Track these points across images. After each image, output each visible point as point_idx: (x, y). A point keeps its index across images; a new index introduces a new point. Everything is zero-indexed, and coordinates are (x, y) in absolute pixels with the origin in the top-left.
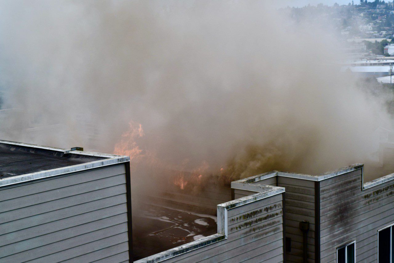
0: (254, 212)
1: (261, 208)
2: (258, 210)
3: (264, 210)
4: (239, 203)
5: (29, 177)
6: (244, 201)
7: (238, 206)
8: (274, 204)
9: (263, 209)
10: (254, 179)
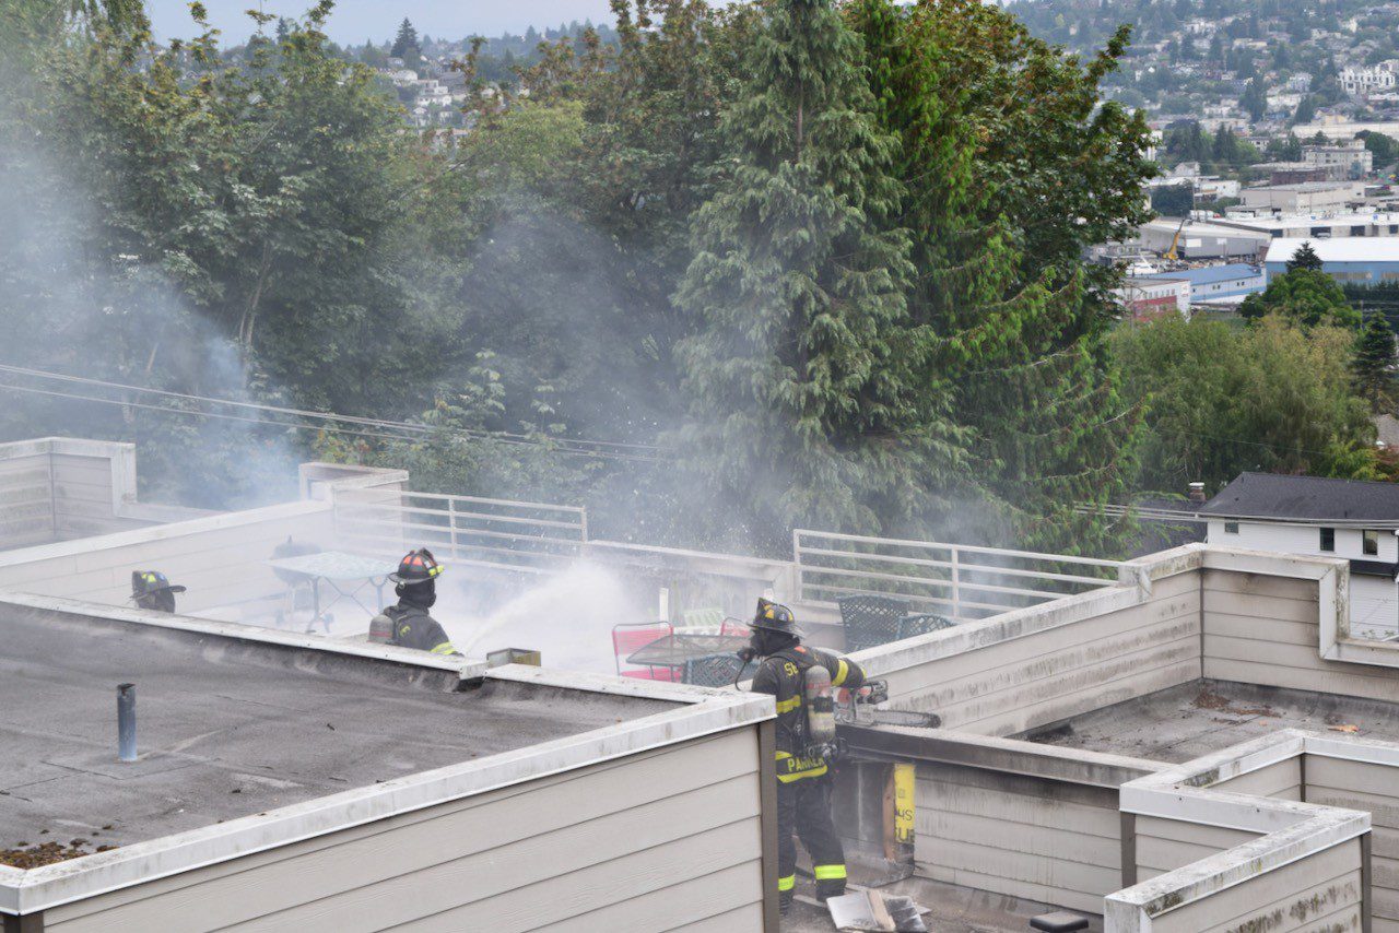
0: (1251, 923)
1: (1279, 906)
2: (1269, 916)
3: (1291, 914)
4: (1197, 884)
5: (377, 804)
6: (1215, 877)
7: (1191, 900)
8: (1330, 885)
9: (1288, 910)
10: (1215, 773)
